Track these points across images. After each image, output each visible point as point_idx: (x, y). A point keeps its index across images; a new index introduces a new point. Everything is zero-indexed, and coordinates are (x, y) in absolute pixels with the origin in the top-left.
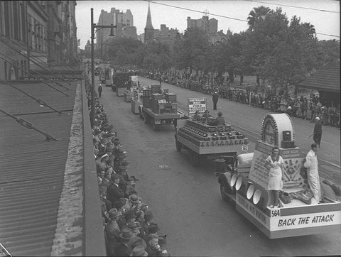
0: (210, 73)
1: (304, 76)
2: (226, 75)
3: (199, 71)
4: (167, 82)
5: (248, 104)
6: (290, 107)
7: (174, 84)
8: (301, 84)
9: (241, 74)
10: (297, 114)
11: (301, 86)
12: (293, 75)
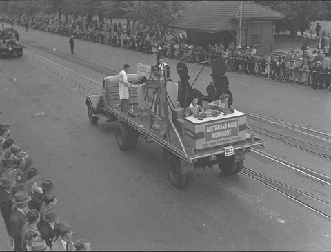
0: (80, 17)
1: (172, 17)
2: (96, 18)
3: (69, 16)
4: (35, 28)
5: (121, 46)
6: (160, 48)
7: (43, 30)
8: (169, 25)
9: (111, 17)
10: (167, 54)
11: (169, 27)
12: (162, 16)
